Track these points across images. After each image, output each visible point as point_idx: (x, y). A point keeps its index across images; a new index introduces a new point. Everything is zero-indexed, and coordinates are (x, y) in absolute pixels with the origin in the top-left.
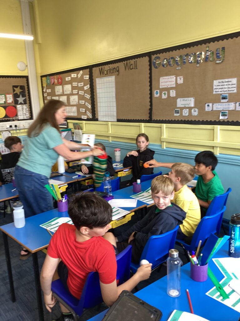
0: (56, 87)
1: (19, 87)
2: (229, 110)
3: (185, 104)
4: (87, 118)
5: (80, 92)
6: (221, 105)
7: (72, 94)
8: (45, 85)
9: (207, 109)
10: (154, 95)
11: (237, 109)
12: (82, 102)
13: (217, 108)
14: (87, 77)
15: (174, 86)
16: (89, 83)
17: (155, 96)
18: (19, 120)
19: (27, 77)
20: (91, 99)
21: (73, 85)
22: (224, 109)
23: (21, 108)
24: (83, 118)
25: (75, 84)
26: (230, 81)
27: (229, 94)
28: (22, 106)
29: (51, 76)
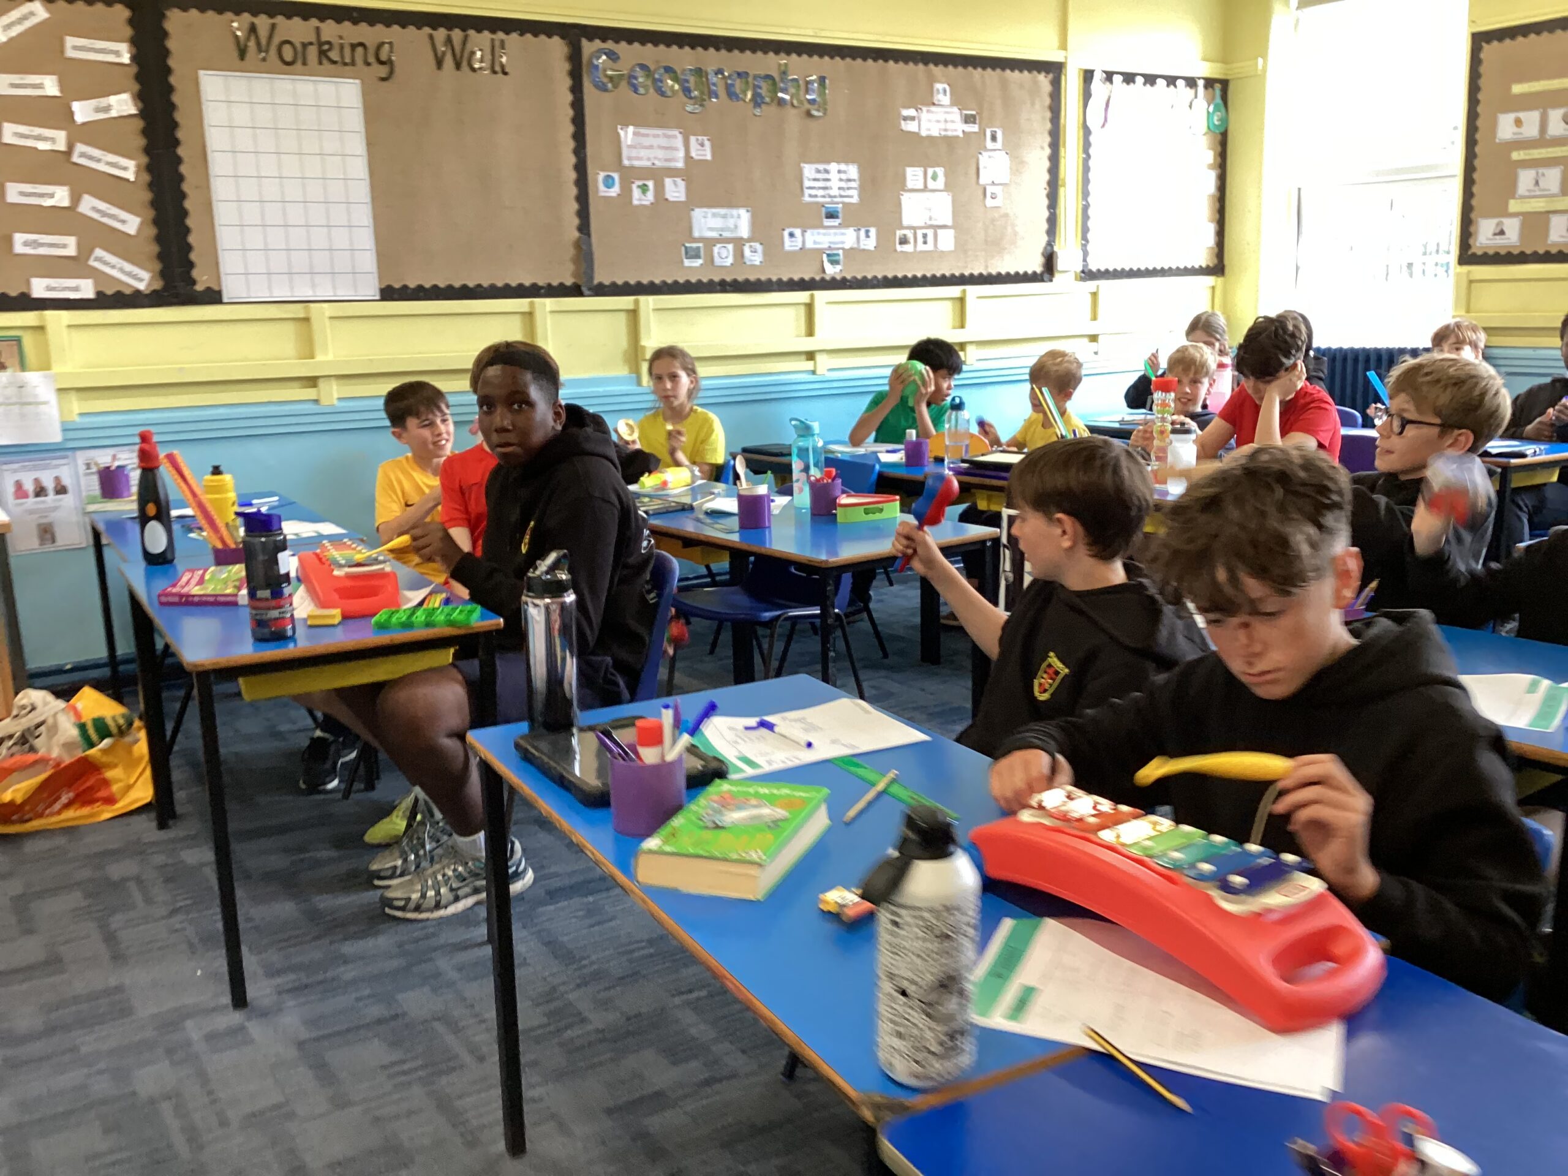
2: (843, 249)
3: (722, 229)
4: (100, 293)
5: (10, 128)
6: (824, 234)
9: (789, 245)
10: (597, 188)
11: (862, 247)
12: (39, 193)
13: (815, 243)
15: (680, 164)
16: (134, 86)
17: (602, 194)
20: (146, 178)
22: (833, 246)
24: (42, 295)
26: (845, 172)
27: (843, 203)
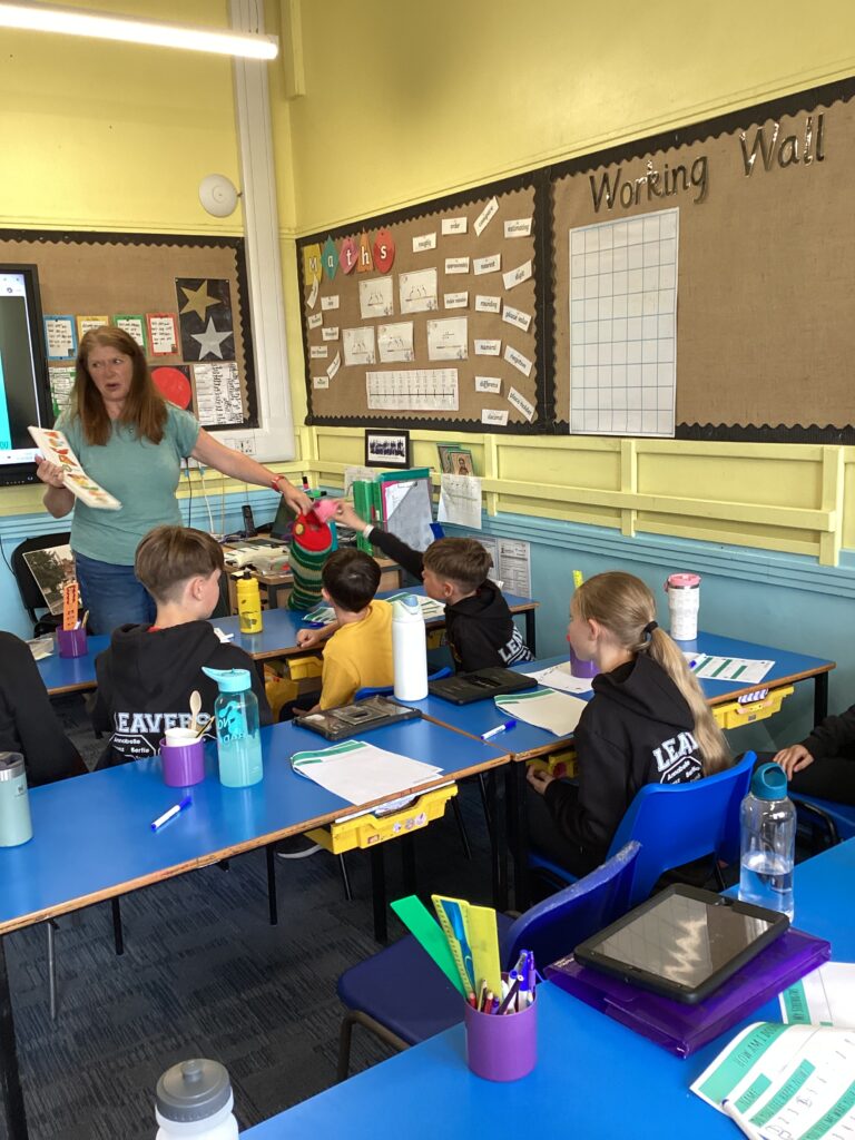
0: (362, 283)
1: (204, 287)
4: (509, 422)
5: (479, 299)
7: (441, 312)
8: (313, 280)
12: (489, 347)
14: (521, 227)
16: (533, 253)
19: (238, 245)
20: (534, 329)
21: (448, 271)
24: (485, 420)
25: (456, 265)
28: (215, 370)
29: (344, 237)
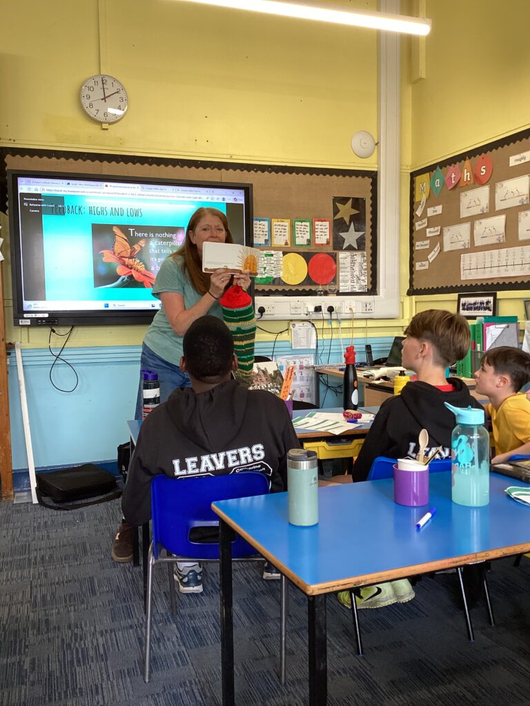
1: (350, 202)
18: (339, 294)
19: (373, 176)
23: (349, 259)
28: (352, 256)
29: (450, 165)
